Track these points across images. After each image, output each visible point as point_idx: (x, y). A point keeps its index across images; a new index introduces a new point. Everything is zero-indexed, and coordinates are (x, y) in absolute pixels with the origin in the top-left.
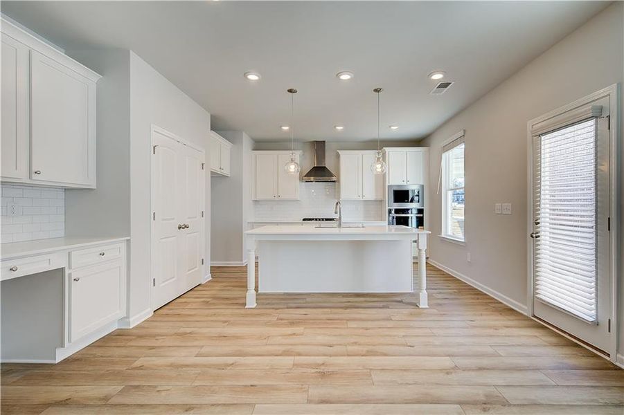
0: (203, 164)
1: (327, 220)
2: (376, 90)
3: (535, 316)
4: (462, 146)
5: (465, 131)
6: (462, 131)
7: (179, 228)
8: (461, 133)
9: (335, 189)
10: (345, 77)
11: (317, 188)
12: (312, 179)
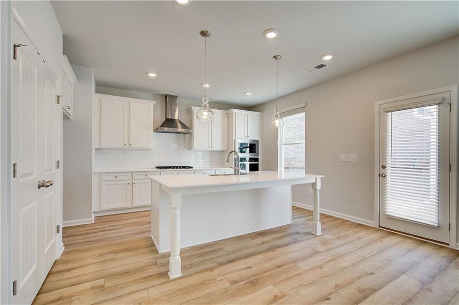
0: (58, 97)
1: (184, 167)
2: (275, 57)
3: (380, 227)
4: (303, 114)
5: (306, 104)
6: (305, 104)
7: (39, 187)
8: (304, 105)
9: (185, 140)
10: (271, 35)
11: (168, 139)
12: (166, 129)
